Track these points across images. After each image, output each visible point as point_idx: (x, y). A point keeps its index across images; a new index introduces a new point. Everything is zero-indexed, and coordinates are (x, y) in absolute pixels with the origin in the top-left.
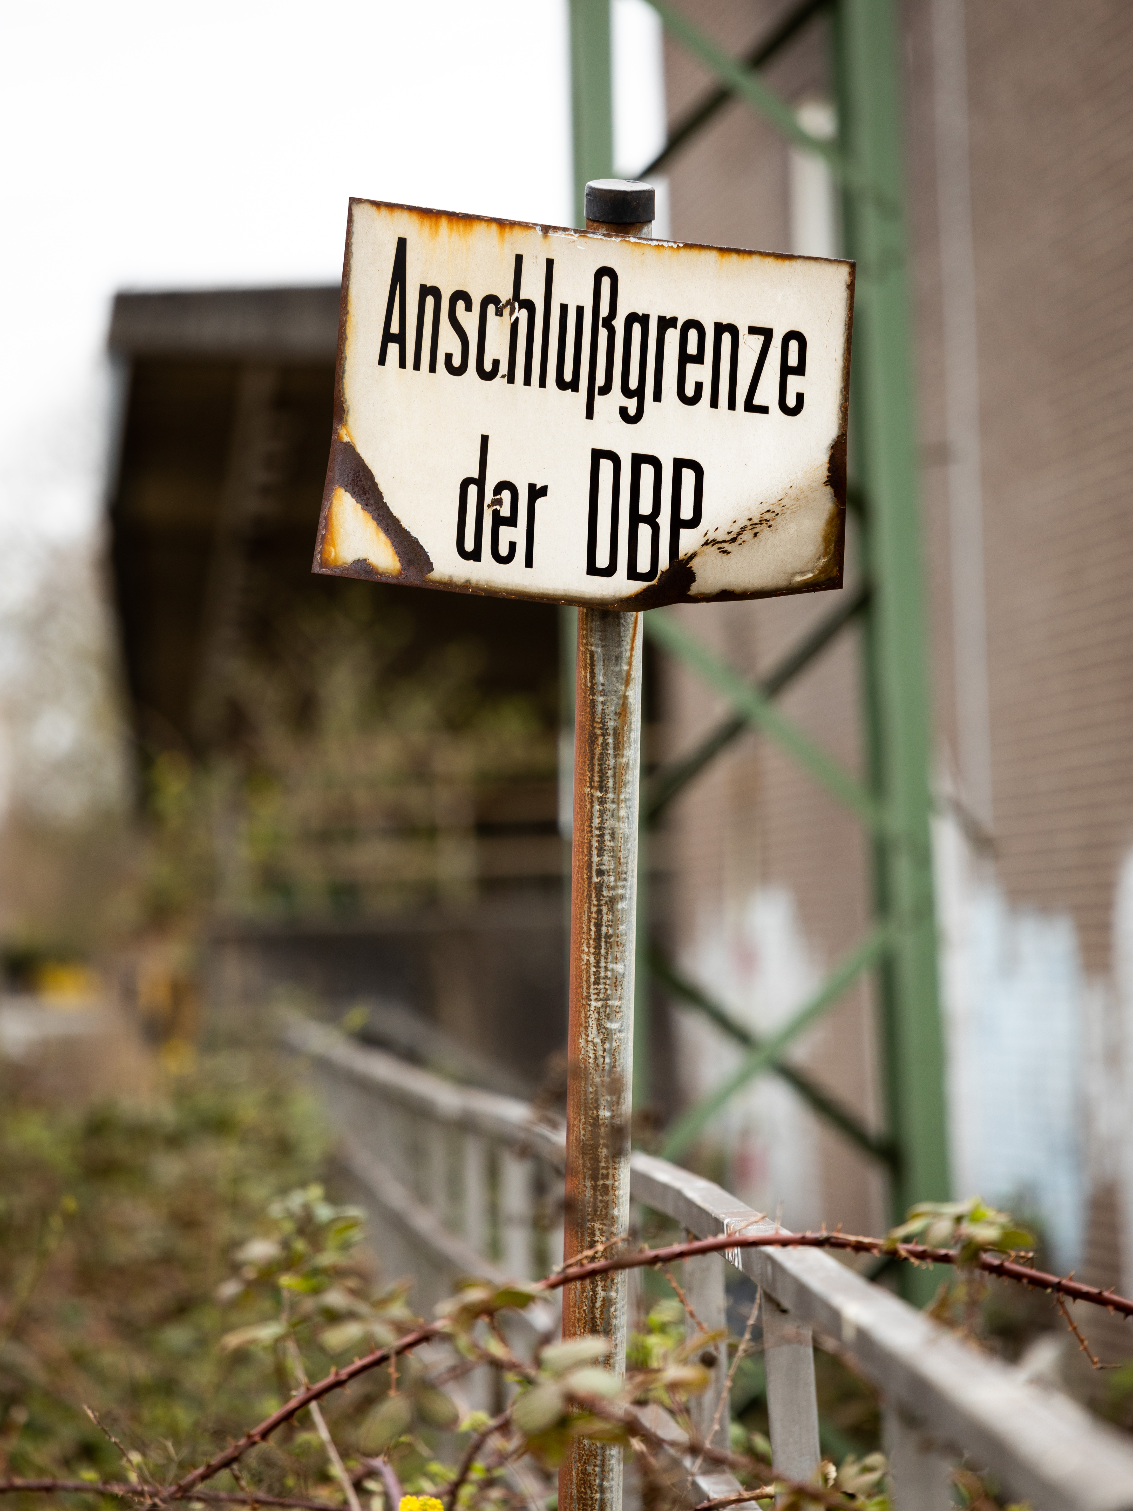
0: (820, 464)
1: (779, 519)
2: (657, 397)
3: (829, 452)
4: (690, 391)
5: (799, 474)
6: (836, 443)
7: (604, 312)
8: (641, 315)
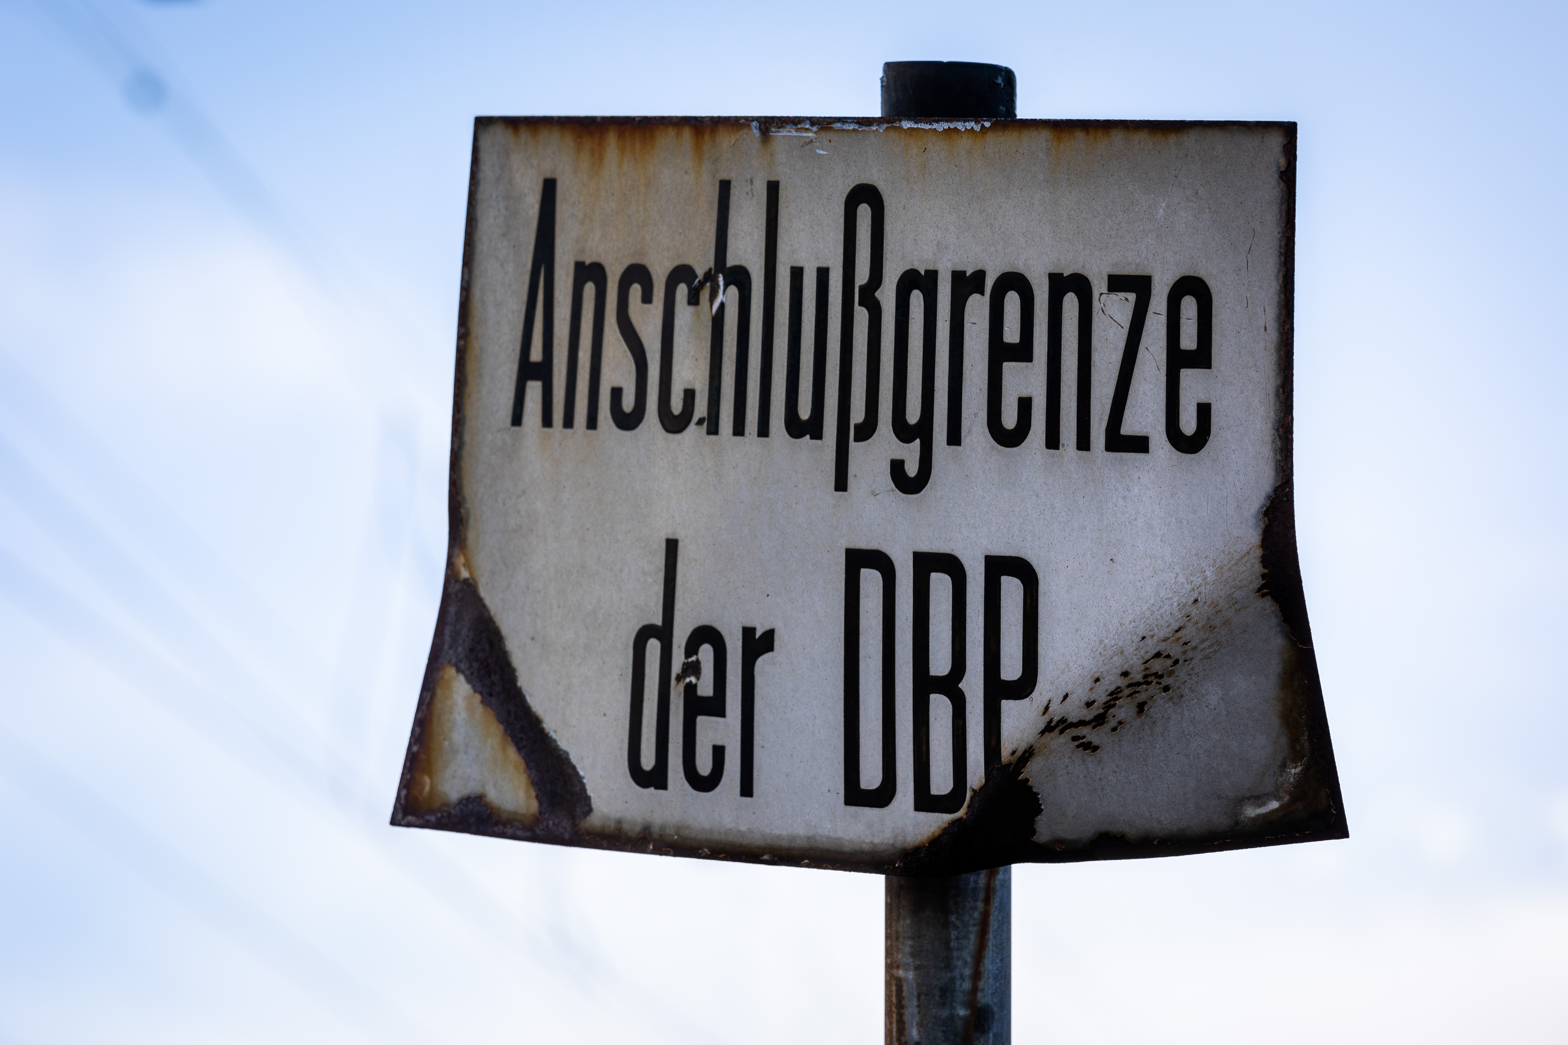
0: (1245, 549)
1: (1182, 672)
2: (954, 437)
3: (1261, 523)
4: (1010, 419)
5: (1208, 573)
6: (1272, 502)
7: (862, 276)
8: (923, 273)
